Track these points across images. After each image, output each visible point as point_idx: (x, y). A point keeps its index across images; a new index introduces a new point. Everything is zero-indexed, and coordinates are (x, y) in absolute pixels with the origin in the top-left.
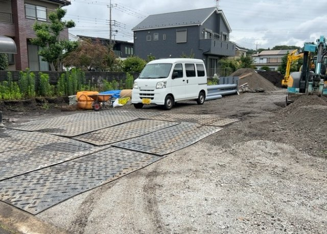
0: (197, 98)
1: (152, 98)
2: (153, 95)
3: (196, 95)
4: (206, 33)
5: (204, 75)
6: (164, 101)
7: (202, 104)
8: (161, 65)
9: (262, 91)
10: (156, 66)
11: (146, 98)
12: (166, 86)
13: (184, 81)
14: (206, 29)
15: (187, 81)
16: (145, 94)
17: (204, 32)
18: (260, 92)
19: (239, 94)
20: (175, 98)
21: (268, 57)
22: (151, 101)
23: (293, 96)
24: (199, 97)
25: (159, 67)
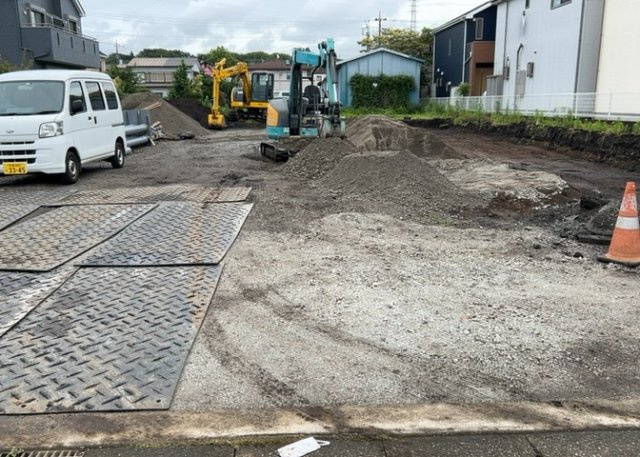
0: (113, 154)
1: (31, 161)
2: (32, 152)
3: (110, 149)
4: (32, 14)
5: (116, 107)
6: (64, 166)
7: (121, 167)
8: (34, 84)
9: (190, 137)
10: (21, 87)
11: (12, 160)
12: (64, 131)
13: (90, 118)
14: (33, 6)
15: (95, 118)
16: (10, 153)
17: (28, 12)
18: (186, 138)
19: (153, 143)
20: (82, 157)
21: (146, 71)
22: (28, 167)
23: (286, 141)
24: (116, 151)
25: (30, 88)
